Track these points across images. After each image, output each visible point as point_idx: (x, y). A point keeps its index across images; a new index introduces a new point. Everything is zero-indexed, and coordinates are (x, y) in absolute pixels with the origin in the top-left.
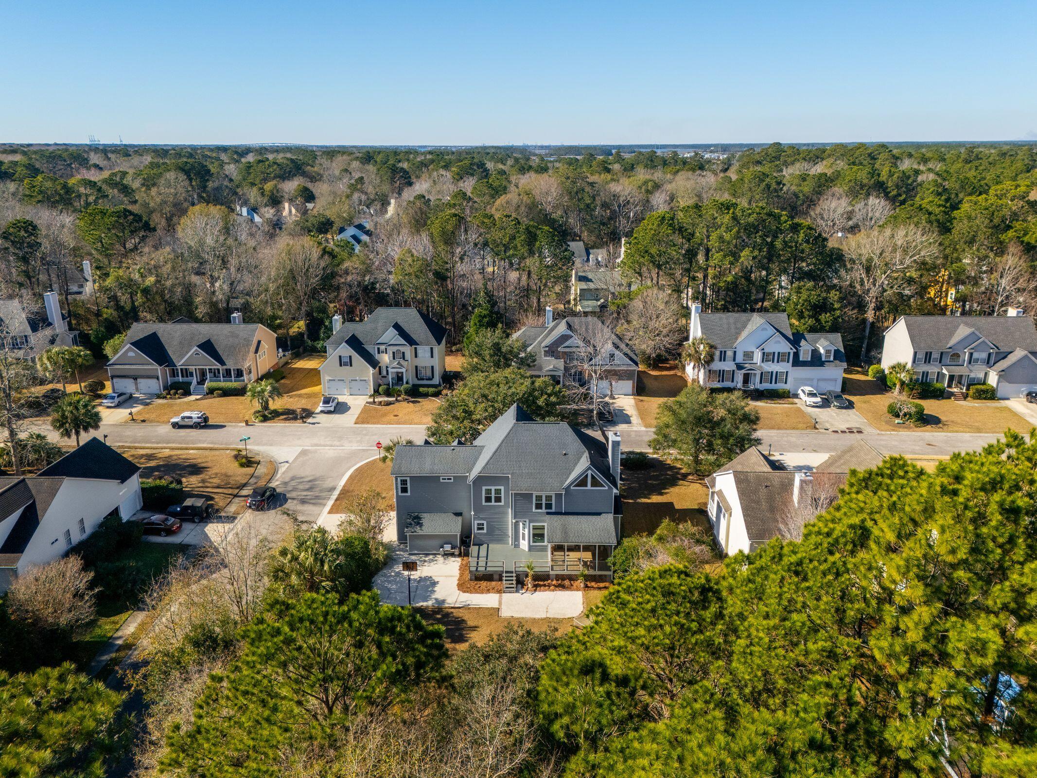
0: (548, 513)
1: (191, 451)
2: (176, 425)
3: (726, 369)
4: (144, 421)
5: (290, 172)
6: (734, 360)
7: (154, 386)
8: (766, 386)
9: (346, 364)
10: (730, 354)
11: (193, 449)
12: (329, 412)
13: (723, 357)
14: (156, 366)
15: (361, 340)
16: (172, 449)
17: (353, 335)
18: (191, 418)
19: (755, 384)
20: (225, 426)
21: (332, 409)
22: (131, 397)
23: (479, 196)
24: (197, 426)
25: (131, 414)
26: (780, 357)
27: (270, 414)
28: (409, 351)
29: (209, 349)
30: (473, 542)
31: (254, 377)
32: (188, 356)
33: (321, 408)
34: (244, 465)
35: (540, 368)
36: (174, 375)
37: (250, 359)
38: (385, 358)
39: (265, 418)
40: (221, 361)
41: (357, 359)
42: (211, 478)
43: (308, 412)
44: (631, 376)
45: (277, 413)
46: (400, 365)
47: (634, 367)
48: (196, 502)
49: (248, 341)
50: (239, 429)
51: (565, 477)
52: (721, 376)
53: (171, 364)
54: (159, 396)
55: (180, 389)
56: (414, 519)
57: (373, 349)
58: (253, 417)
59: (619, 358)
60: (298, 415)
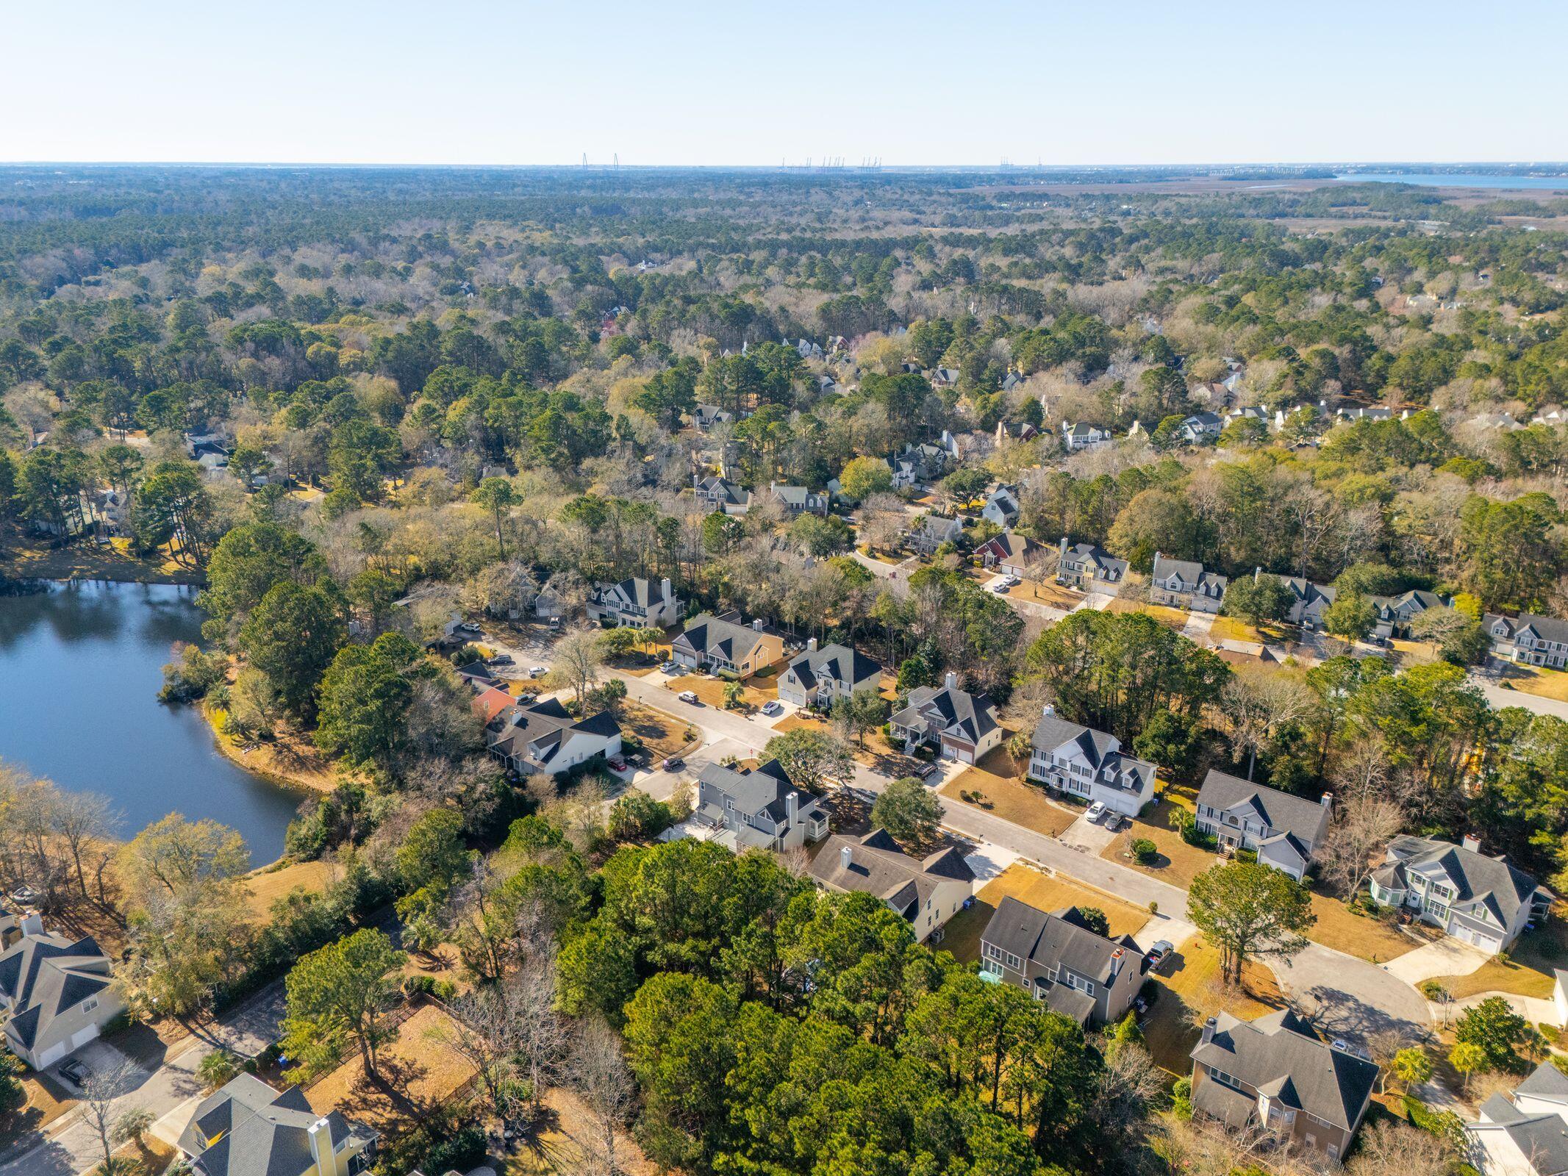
0: (748, 824)
1: (674, 721)
2: (681, 699)
4: (671, 689)
6: (1052, 762)
7: (693, 663)
8: (1072, 791)
9: (792, 682)
11: (676, 719)
12: (766, 714)
14: (694, 650)
15: (811, 666)
16: (667, 715)
17: (808, 661)
19: (1065, 788)
20: (706, 706)
21: (769, 711)
22: (679, 667)
24: (689, 702)
25: (665, 682)
26: (1086, 773)
27: (734, 705)
28: (835, 683)
29: (727, 646)
30: (723, 826)
31: (750, 671)
32: (713, 648)
33: (762, 709)
34: (685, 740)
35: (908, 723)
36: (706, 657)
37: (749, 658)
38: (821, 682)
39: (728, 708)
40: (730, 657)
41: (798, 680)
42: (663, 743)
43: (755, 710)
44: (971, 750)
45: (739, 705)
46: (825, 691)
47: (972, 744)
48: (636, 757)
49: (751, 646)
50: (709, 711)
51: (758, 809)
52: (1042, 771)
53: (705, 651)
54: (692, 671)
55: (705, 668)
56: (703, 805)
57: (816, 675)
58: (723, 705)
59: (964, 733)
60: (749, 710)
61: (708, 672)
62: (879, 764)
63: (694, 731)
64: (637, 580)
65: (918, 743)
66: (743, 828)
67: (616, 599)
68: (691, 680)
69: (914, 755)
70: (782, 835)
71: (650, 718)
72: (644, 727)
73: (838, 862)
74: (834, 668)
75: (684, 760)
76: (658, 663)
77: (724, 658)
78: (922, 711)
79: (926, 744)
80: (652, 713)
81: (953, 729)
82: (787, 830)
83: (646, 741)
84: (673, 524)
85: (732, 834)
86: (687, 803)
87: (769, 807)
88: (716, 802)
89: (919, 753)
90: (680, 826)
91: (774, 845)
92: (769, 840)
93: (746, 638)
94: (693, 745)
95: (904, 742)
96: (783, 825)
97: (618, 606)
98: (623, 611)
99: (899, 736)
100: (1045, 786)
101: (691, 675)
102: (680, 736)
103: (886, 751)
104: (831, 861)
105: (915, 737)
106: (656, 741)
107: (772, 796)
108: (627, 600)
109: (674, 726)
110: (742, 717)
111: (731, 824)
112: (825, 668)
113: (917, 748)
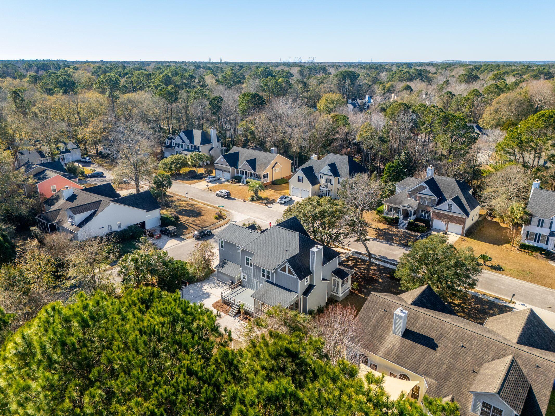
0: (267, 281)
1: (209, 207)
2: (217, 195)
3: (542, 233)
4: (211, 190)
5: (415, 77)
6: (550, 228)
7: (228, 176)
9: (300, 181)
10: (547, 222)
11: (211, 206)
12: (281, 204)
13: (541, 223)
14: (229, 167)
15: (314, 169)
16: (204, 204)
17: (312, 166)
18: (222, 192)
20: (235, 199)
21: (283, 202)
22: (219, 179)
23: (488, 94)
25: (207, 186)
27: (256, 198)
28: (334, 179)
29: (252, 163)
30: (241, 284)
31: (269, 180)
32: (243, 165)
33: (278, 200)
34: (216, 218)
35: (400, 204)
36: (238, 173)
37: (267, 170)
38: (322, 181)
39: (253, 200)
40: (254, 170)
41: (305, 179)
42: (198, 220)
43: (273, 202)
44: (462, 222)
45: (261, 198)
46: (327, 186)
47: (464, 216)
48: (171, 228)
49: (270, 162)
50: (239, 202)
51: (278, 264)
52: (537, 237)
53: (237, 167)
54: (228, 181)
55: (237, 179)
56: (223, 263)
57: (318, 175)
58: (249, 198)
59: (455, 208)
60: (268, 202)
61: (239, 182)
62: (379, 235)
63: (223, 213)
64: (194, 131)
65: (411, 219)
66: (262, 285)
67: (180, 142)
68: (227, 185)
69: (408, 228)
70: (306, 292)
71: (192, 205)
72: (185, 211)
73: (387, 328)
74: (334, 169)
75: (213, 232)
76: (205, 177)
77: (250, 170)
78: (412, 194)
79: (417, 220)
80: (194, 203)
81: (444, 206)
82: (310, 287)
83: (183, 219)
84: (220, 99)
85: (250, 292)
86: (207, 264)
87: (292, 261)
88: (235, 261)
89: (411, 226)
90: (199, 285)
91: (297, 304)
92: (290, 298)
93: (266, 158)
94: (222, 222)
95: (397, 219)
96: (306, 282)
97: (182, 147)
98: (185, 150)
99: (392, 215)
100: (540, 250)
101: (227, 183)
102: (213, 215)
103: (383, 226)
104: (376, 327)
105: (407, 215)
106: (193, 219)
107: (294, 249)
108: (187, 142)
109: (209, 210)
110: (263, 206)
111: (249, 281)
112: (326, 170)
113: (410, 223)
